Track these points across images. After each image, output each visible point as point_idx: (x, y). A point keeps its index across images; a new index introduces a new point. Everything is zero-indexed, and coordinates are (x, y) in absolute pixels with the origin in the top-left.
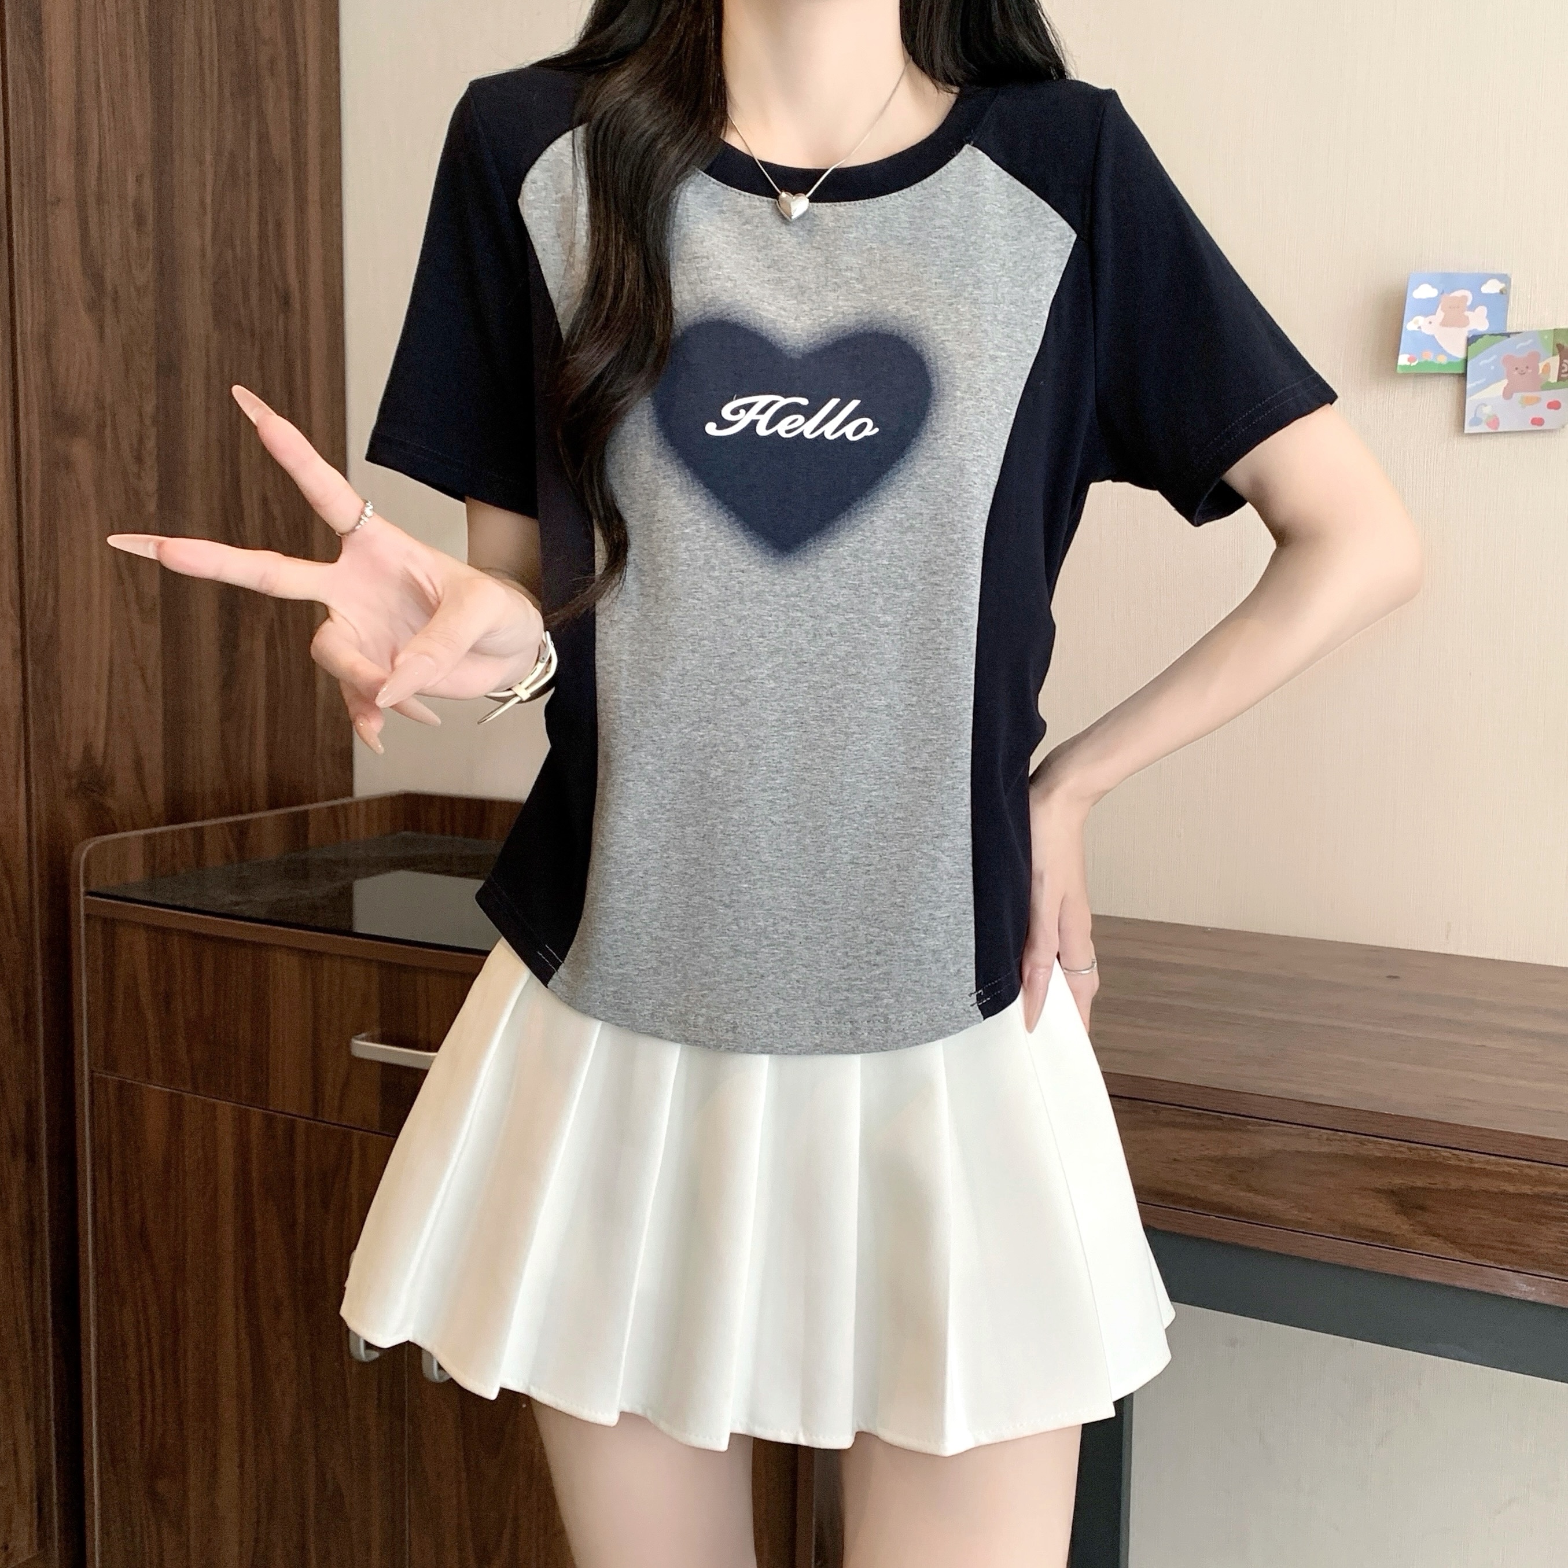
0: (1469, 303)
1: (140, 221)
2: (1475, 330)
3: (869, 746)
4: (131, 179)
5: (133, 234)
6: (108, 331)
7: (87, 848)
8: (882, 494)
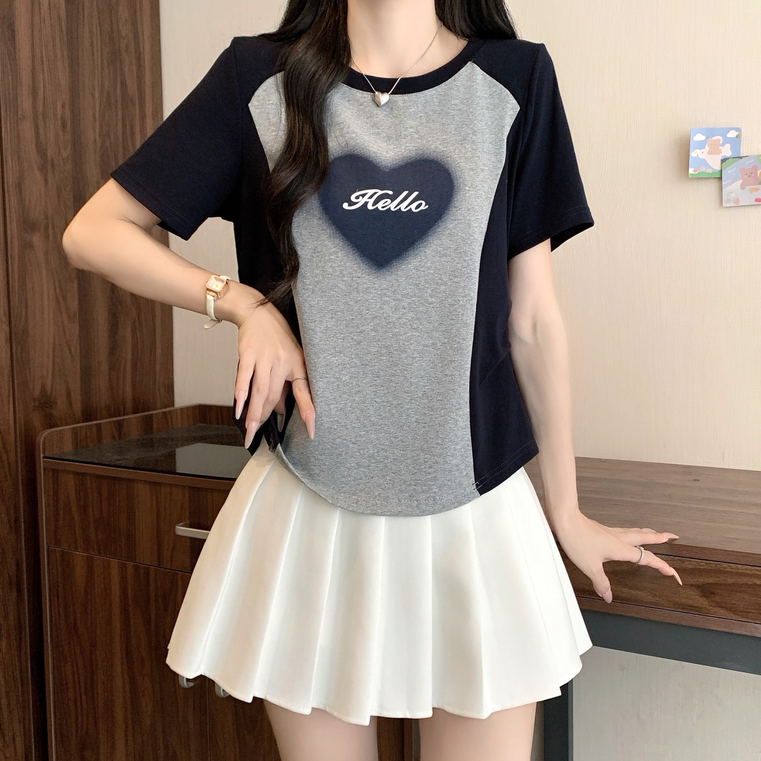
0: (721, 142)
1: (64, 126)
2: (725, 156)
3: (424, 364)
4: (59, 105)
5: (61, 134)
6: (50, 180)
7: (44, 435)
8: (430, 238)
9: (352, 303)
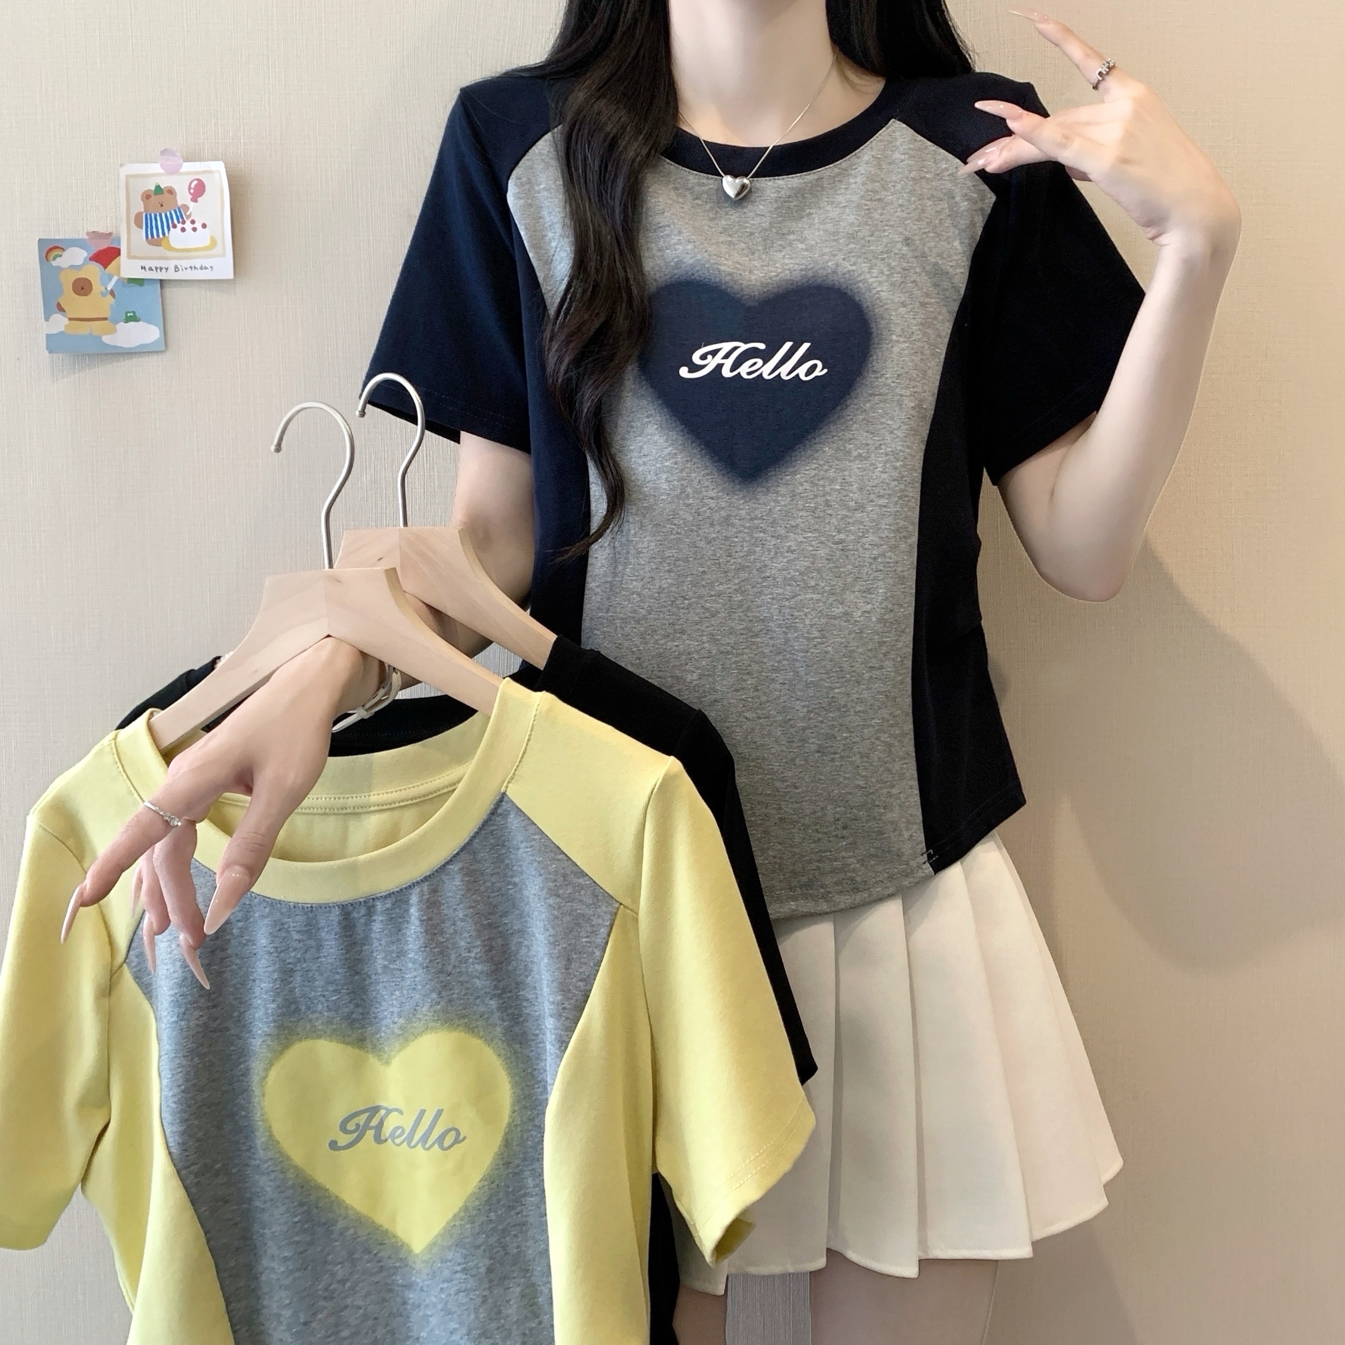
8: (832, 428)
9: (702, 544)
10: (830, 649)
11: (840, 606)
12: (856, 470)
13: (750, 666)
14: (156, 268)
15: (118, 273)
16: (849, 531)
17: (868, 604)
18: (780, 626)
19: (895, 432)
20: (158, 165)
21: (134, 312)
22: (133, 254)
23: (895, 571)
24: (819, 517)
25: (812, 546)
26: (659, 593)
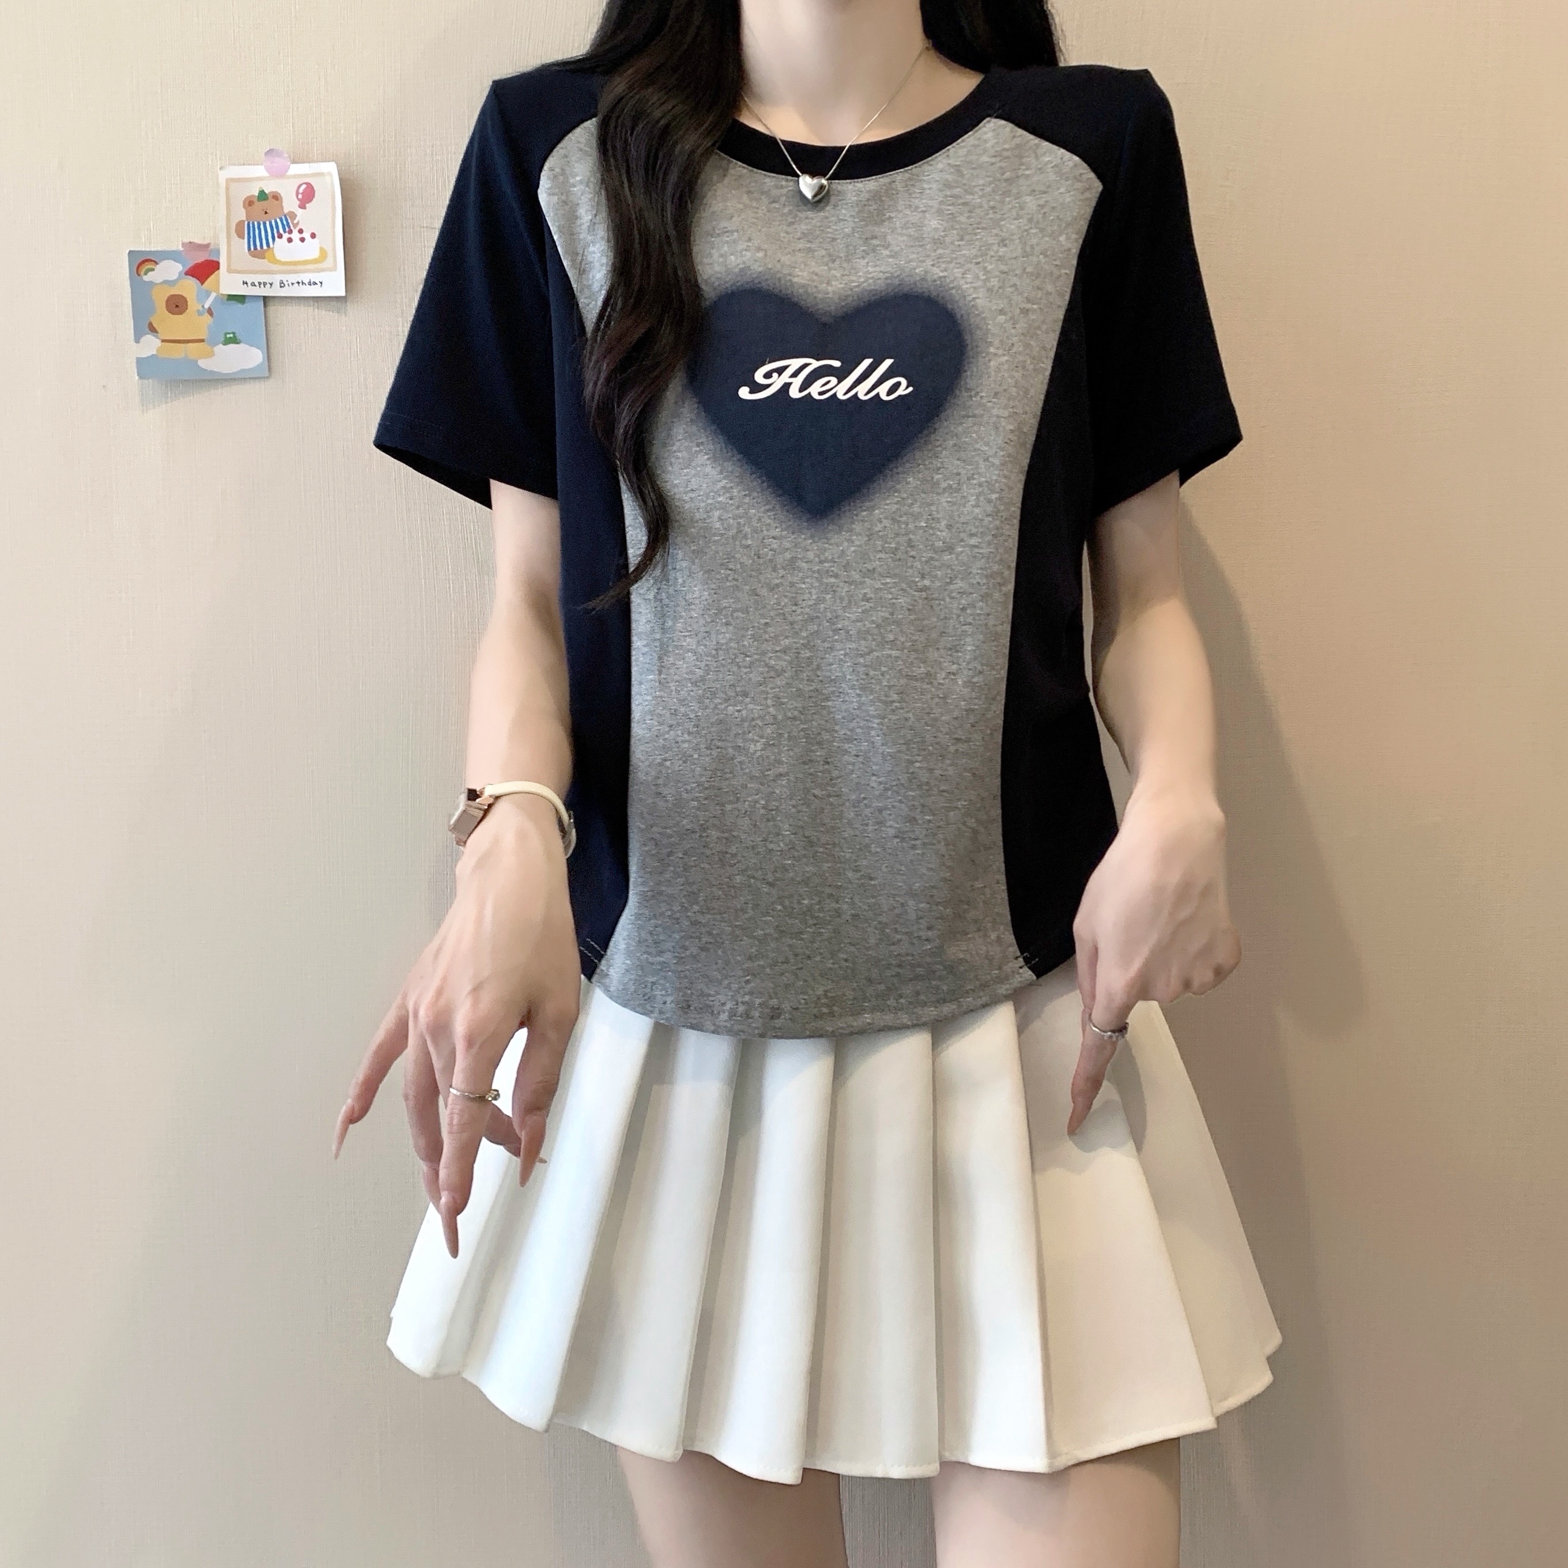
8: (918, 454)
9: (764, 592)
10: (910, 715)
11: (922, 665)
12: (945, 504)
13: (819, 734)
14: (260, 283)
15: (217, 290)
16: (936, 576)
17: (954, 663)
18: (853, 688)
19: (991, 459)
20: (263, 167)
21: (234, 333)
22: (232, 268)
23: (986, 625)
24: (900, 559)
25: (891, 593)
26: (716, 650)
